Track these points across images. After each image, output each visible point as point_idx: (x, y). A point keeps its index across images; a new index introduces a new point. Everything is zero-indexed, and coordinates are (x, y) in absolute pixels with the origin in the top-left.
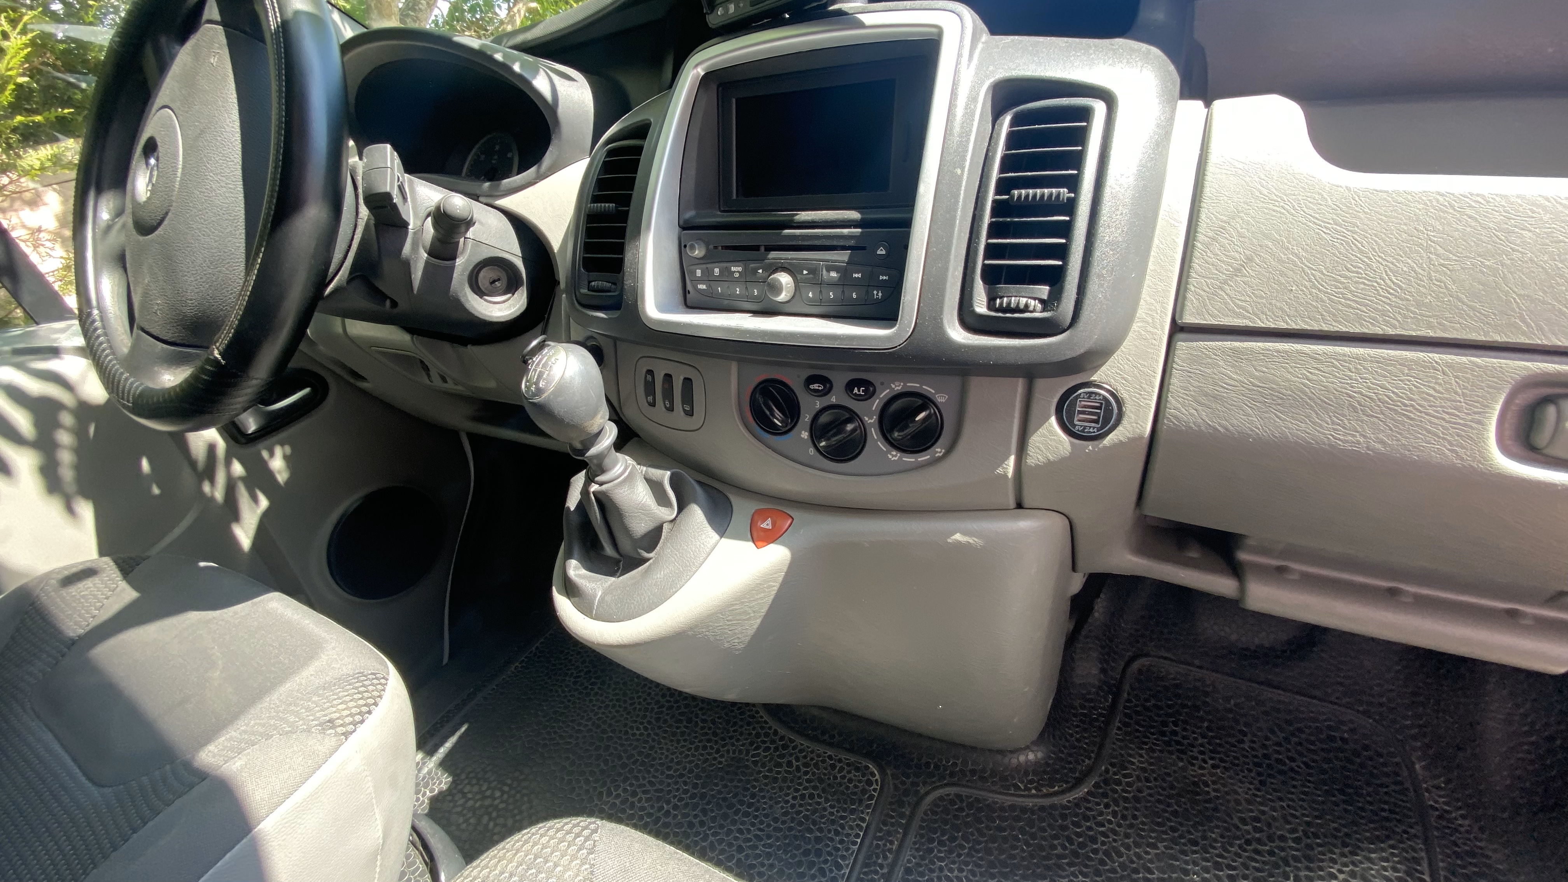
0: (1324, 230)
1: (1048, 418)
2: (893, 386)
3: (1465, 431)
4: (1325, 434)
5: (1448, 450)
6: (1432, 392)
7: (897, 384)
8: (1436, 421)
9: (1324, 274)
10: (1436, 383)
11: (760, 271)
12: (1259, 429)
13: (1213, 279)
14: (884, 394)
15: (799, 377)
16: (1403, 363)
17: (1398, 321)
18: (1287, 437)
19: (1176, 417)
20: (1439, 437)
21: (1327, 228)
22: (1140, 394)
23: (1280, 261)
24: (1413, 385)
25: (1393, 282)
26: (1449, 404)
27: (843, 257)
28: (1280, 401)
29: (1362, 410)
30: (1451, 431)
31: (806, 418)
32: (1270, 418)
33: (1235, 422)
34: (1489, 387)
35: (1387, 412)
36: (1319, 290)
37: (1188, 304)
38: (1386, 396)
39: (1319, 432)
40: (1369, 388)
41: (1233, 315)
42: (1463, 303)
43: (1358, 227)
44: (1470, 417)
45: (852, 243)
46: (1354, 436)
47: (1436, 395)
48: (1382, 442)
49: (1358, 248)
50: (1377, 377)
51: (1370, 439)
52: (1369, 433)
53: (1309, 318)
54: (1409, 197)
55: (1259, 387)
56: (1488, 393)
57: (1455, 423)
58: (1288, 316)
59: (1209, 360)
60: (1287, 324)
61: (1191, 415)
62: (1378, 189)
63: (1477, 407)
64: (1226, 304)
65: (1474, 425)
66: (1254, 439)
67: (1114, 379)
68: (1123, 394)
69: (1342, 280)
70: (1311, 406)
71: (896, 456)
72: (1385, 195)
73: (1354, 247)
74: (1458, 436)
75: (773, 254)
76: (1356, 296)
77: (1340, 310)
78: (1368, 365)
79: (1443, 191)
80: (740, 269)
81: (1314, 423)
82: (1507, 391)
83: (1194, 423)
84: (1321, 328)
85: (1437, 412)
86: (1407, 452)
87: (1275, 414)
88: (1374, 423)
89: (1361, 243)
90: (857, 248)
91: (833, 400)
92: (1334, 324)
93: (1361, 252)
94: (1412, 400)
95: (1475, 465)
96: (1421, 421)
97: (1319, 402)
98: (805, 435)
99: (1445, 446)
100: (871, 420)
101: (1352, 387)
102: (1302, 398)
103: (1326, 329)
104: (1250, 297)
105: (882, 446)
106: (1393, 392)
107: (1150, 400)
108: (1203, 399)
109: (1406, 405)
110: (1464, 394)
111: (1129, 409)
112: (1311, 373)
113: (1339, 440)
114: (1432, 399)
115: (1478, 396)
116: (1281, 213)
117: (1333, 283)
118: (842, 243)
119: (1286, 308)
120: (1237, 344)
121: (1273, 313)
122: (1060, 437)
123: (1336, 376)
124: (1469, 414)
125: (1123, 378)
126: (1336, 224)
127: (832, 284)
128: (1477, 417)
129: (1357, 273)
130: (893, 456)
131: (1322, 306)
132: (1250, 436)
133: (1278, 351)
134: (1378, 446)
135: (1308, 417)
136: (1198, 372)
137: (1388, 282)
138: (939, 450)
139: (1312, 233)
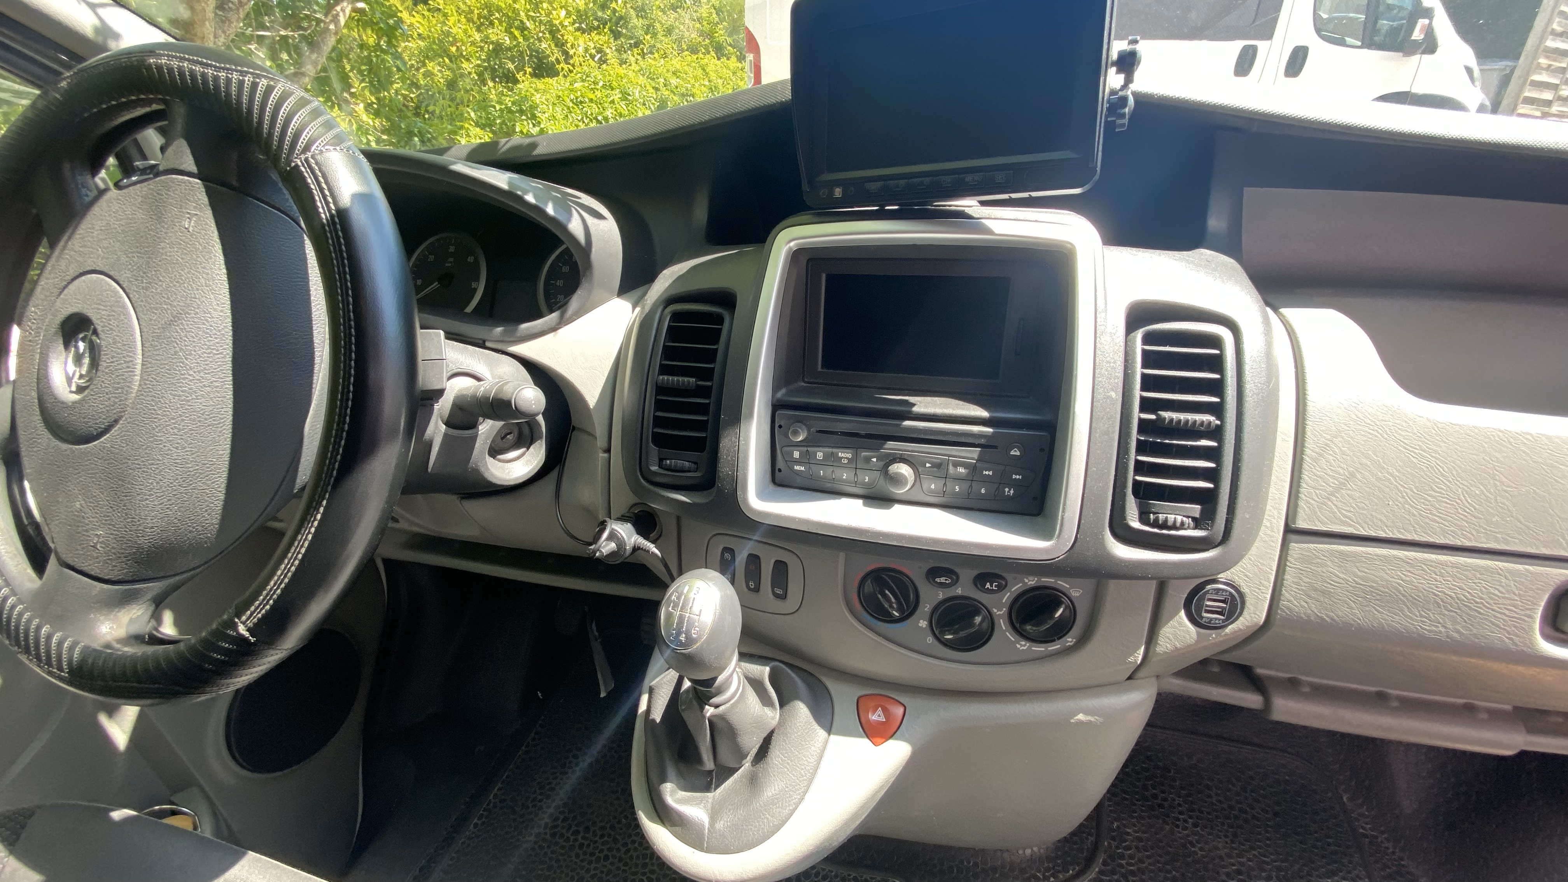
0: (1412, 454)
1: (1177, 612)
2: (1026, 581)
3: (1519, 623)
4: (1413, 625)
5: (1507, 637)
6: (1497, 592)
7: (1031, 578)
8: (1499, 615)
9: (1414, 492)
10: (1500, 585)
11: (874, 460)
12: (1360, 620)
13: (1321, 490)
14: (1016, 588)
15: (920, 568)
16: (1475, 568)
17: (1473, 535)
18: (1383, 627)
19: (1288, 608)
20: (1501, 628)
21: (1415, 453)
22: (1259, 589)
23: (1378, 479)
24: (1484, 587)
25: (1469, 503)
26: (1509, 602)
27: (972, 454)
28: (1378, 597)
29: (1444, 606)
30: (1510, 623)
31: (926, 607)
32: (1371, 611)
33: (1340, 613)
34: (1538, 589)
35: (1464, 608)
36: (1412, 506)
37: (1300, 510)
38: (1463, 595)
39: (1409, 623)
40: (1450, 588)
41: (1339, 522)
42: (1521, 522)
43: (1439, 454)
44: (1523, 613)
45: (983, 441)
46: (1437, 627)
47: (1500, 595)
48: (1458, 632)
49: (1440, 472)
50: (1457, 580)
51: (1450, 629)
52: (1449, 625)
53: (1403, 529)
54: (1476, 431)
55: (1361, 585)
56: (1537, 593)
57: (1513, 617)
58: (1386, 527)
59: (1319, 561)
60: (1386, 533)
61: (1302, 606)
62: (1453, 423)
63: (1529, 605)
64: (1333, 513)
65: (1526, 619)
66: (1356, 628)
67: (1238, 576)
68: (1245, 589)
69: (1429, 498)
70: (1404, 601)
71: (1024, 646)
72: (1457, 428)
73: (1437, 471)
74: (1514, 627)
75: (891, 444)
76: (1440, 513)
77: (1428, 523)
78: (1449, 570)
79: (1502, 429)
80: (849, 456)
81: (1406, 616)
82: (1550, 592)
83: (1305, 614)
84: (1413, 538)
85: (1500, 608)
86: (1477, 640)
87: (1374, 608)
88: (1452, 617)
89: (1443, 468)
90: (987, 445)
91: (959, 591)
92: (1423, 534)
93: (1443, 475)
94: (1482, 598)
95: (1525, 649)
96: (1488, 616)
97: (1410, 598)
98: (923, 624)
99: (1504, 635)
100: (1000, 613)
101: (1437, 587)
102: (1397, 595)
103: (1417, 539)
104: (1354, 508)
105: (1011, 636)
106: (1469, 593)
107: (1267, 594)
108: (1313, 594)
109: (1477, 603)
110: (1520, 595)
111: (1250, 601)
112: (1404, 575)
113: (1426, 630)
114: (1496, 598)
115: (1530, 596)
116: (1376, 436)
117: (1423, 501)
118: (971, 440)
119: (1384, 519)
120: (1342, 548)
121: (1374, 523)
122: (1188, 628)
123: (1424, 578)
124: (1523, 610)
125: (1246, 576)
126: (1422, 450)
127: (958, 479)
128: (1528, 612)
129: (1440, 493)
130: (1022, 645)
131: (1413, 519)
132: (1352, 625)
133: (1377, 555)
134: (1456, 635)
135: (1402, 611)
136: (1309, 570)
137: (1465, 502)
138: (1070, 640)
139: (1403, 456)
